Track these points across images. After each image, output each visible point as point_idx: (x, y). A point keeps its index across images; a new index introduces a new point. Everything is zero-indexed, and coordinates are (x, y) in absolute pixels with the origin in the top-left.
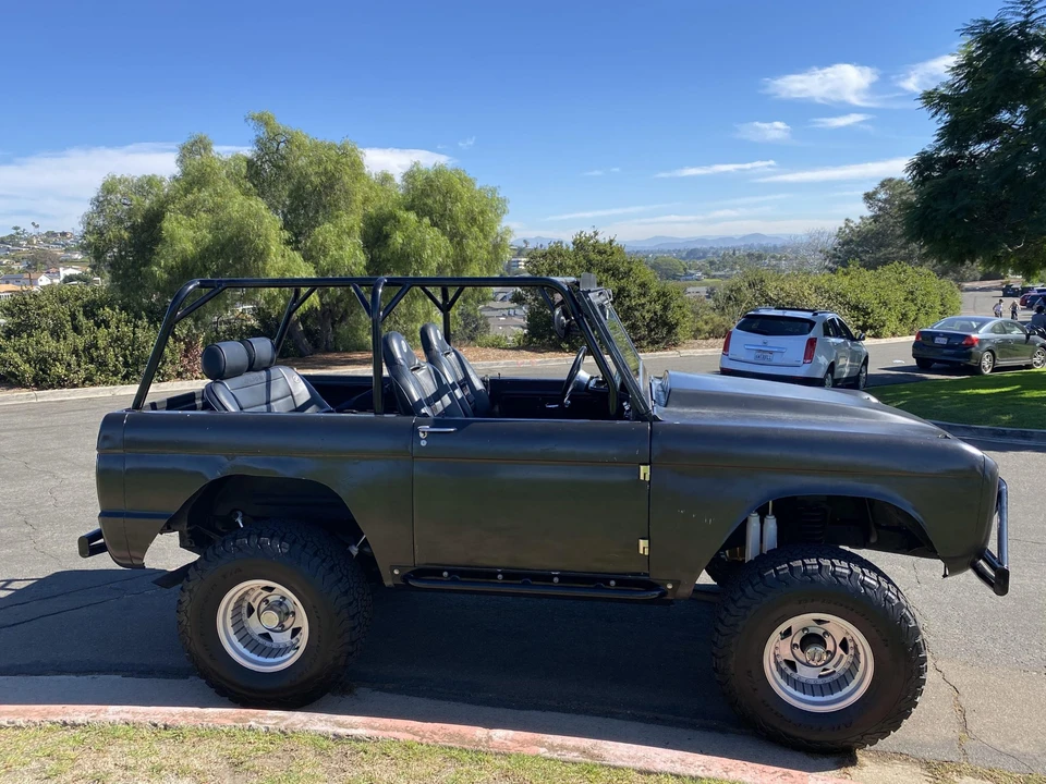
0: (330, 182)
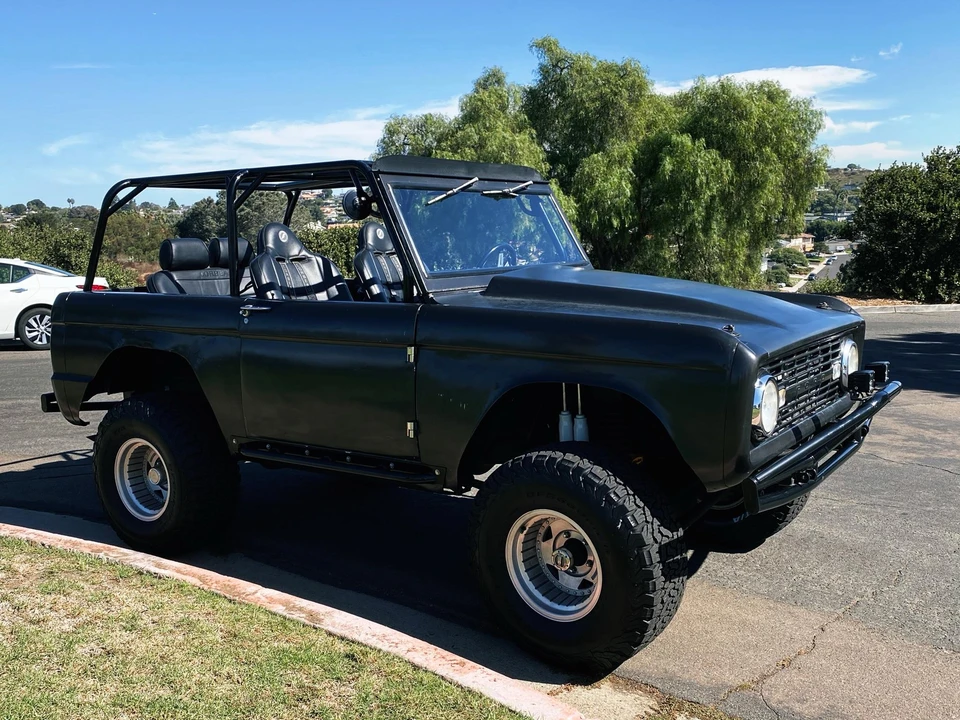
0: (606, 106)
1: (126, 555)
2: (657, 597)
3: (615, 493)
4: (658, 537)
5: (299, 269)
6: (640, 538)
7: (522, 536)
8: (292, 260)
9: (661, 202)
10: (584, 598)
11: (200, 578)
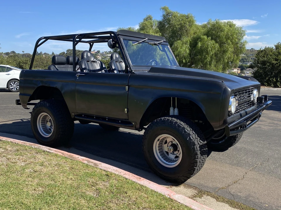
0: (182, 27)
1: (40, 146)
2: (198, 160)
3: (187, 129)
4: (199, 143)
5: (93, 64)
6: (194, 143)
7: (158, 142)
8: (91, 62)
9: (197, 56)
10: (176, 161)
11: (62, 153)
